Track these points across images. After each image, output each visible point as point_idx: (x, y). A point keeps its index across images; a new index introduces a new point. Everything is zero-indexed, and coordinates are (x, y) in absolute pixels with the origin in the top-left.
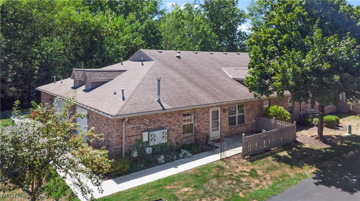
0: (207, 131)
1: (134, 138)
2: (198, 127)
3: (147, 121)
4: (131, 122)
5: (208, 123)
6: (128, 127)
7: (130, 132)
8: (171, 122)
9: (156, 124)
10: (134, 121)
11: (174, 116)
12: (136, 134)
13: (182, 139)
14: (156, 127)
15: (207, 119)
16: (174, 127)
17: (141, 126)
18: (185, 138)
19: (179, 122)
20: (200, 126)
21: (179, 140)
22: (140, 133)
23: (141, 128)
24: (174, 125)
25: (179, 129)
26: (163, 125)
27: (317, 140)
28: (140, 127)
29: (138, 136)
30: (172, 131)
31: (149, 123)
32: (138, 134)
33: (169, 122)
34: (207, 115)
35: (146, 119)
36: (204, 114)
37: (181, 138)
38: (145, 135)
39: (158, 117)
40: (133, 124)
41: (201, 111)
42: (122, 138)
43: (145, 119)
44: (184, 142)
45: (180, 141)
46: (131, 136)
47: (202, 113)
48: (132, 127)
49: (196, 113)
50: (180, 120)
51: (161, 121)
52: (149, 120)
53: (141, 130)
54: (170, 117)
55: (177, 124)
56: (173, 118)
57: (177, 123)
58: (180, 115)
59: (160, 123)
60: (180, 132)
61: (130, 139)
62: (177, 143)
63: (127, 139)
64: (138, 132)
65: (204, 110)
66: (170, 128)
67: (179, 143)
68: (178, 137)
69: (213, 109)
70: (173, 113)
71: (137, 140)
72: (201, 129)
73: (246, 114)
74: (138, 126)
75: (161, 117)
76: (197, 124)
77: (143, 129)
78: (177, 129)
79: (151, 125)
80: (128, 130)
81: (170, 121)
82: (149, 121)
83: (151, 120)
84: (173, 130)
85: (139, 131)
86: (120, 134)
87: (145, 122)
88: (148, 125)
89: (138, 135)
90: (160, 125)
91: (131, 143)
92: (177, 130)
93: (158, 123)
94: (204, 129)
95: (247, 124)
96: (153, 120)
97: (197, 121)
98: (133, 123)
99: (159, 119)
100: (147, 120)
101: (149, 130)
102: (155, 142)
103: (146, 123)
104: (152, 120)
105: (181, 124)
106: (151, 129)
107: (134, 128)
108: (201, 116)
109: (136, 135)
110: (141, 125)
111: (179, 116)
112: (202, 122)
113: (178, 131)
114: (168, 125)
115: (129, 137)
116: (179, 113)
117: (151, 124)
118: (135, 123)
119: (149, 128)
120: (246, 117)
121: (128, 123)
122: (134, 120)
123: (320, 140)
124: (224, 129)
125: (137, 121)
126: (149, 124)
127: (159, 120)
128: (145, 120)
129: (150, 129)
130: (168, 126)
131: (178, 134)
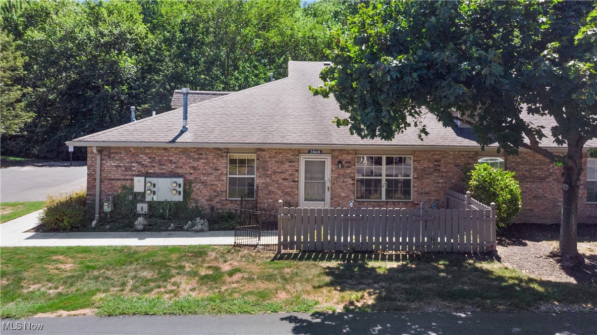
0: (289, 199)
1: (119, 183)
2: (264, 186)
3: (146, 160)
4: (114, 157)
5: (292, 183)
6: (108, 164)
7: (112, 173)
8: (199, 167)
9: (163, 167)
10: (119, 155)
11: (206, 159)
12: (123, 177)
13: (224, 203)
14: (164, 171)
15: (291, 175)
16: (205, 178)
17: (134, 167)
18: (230, 202)
19: (218, 170)
20: (271, 185)
21: (218, 202)
22: (130, 177)
23: (134, 169)
24: (205, 174)
25: (216, 183)
26: (180, 171)
27: (551, 260)
28: (131, 166)
29: (127, 182)
30: (199, 185)
31: (150, 162)
32: (127, 177)
33: (193, 167)
34: (290, 166)
35: (143, 156)
36: (282, 163)
37: (220, 200)
38: (139, 181)
39: (170, 156)
40: (117, 160)
41: (274, 157)
42: (95, 179)
43: (141, 156)
44: (230, 210)
45: (218, 206)
46: (113, 179)
47: (277, 162)
48: (116, 164)
49: (261, 159)
50: (219, 168)
51: (175, 163)
52: (150, 158)
53: (134, 173)
54: (198, 159)
55: (212, 174)
56: (202, 161)
57: (213, 172)
58: (220, 159)
59: (173, 167)
60: (218, 189)
61: (112, 184)
62: (212, 208)
63: (106, 182)
64: (126, 175)
65: (280, 155)
66: (196, 178)
67: (218, 209)
68: (214, 198)
69: (310, 157)
70: (204, 153)
71: (124, 187)
72: (273, 192)
73: (415, 178)
74: (127, 165)
75: (175, 156)
76: (264, 181)
77: (138, 171)
78: (213, 183)
79: (154, 167)
80: (109, 169)
81: (196, 165)
82: (150, 160)
83: (154, 158)
84: (202, 183)
85: (130, 173)
86: (93, 173)
87: (140, 160)
88: (147, 167)
89: (127, 180)
90: (173, 169)
91: (114, 191)
92: (212, 185)
93: (170, 165)
94: (283, 193)
95: (416, 202)
96: (159, 160)
97: (264, 174)
98: (118, 158)
99: (170, 158)
100: (145, 158)
101: (147, 175)
102: (154, 196)
103: (144, 163)
104: (156, 158)
105: (221, 174)
106: (154, 173)
107: (120, 166)
108: (272, 166)
109: (124, 180)
110: (133, 165)
111: (218, 160)
112: (278, 178)
113: (214, 187)
114: (192, 172)
115: (110, 179)
116: (218, 154)
117: (154, 165)
118: (121, 159)
119: (150, 171)
120: (414, 187)
121: (109, 158)
122: (120, 153)
123: (558, 261)
124: (341, 202)
125: (125, 156)
126: (149, 164)
127: (171, 160)
128: (141, 158)
129: (151, 173)
130: (191, 174)
131: (215, 192)
